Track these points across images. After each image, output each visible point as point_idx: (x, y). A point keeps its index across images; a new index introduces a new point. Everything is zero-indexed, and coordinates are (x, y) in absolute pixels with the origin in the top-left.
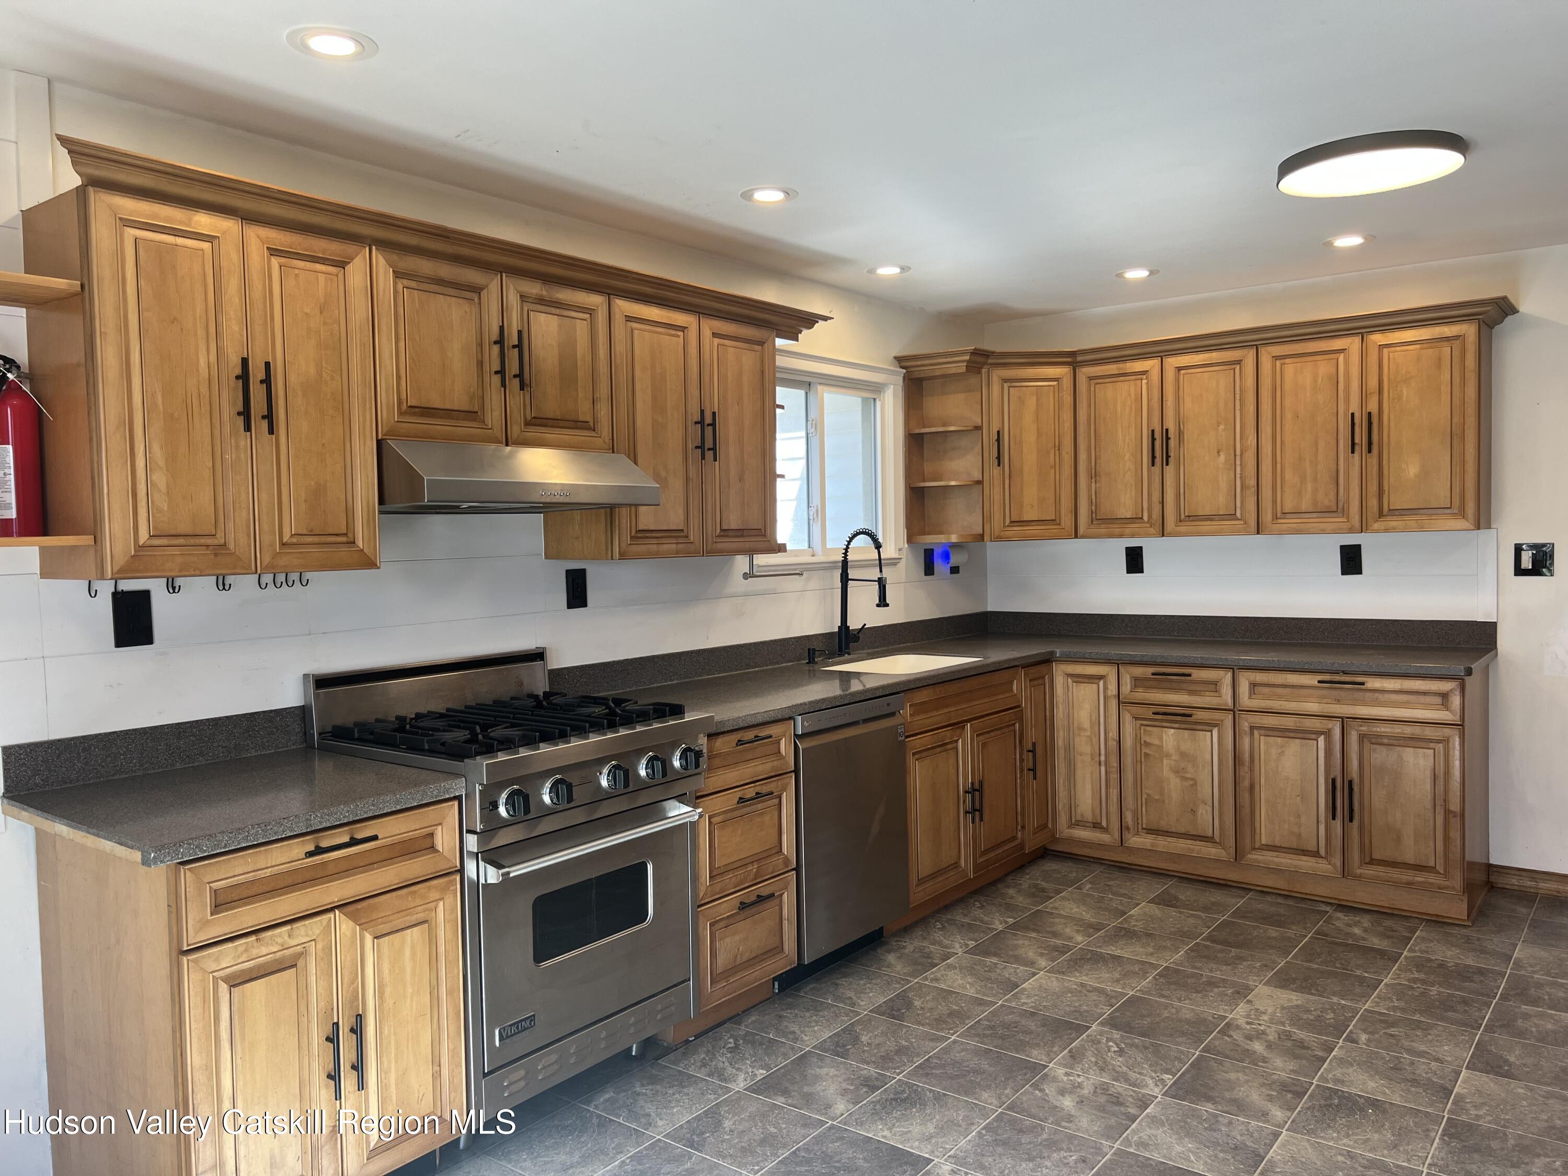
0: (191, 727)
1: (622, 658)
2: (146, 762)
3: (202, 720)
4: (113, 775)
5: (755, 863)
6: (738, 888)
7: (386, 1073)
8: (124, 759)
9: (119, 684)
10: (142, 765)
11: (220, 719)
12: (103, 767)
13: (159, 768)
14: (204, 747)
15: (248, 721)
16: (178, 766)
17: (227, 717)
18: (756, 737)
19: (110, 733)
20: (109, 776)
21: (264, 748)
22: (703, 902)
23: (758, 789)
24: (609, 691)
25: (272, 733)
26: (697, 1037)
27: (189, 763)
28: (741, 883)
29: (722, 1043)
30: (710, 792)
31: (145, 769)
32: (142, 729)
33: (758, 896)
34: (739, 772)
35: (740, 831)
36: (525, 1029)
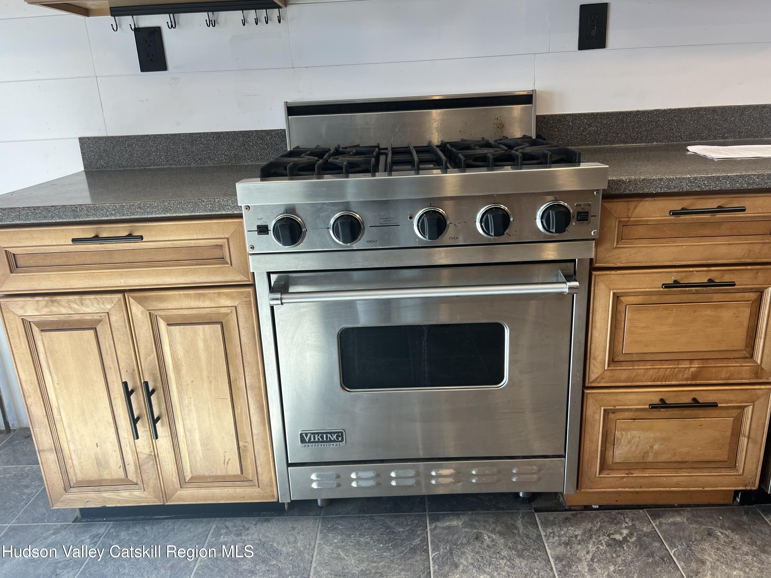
0: (200, 136)
1: (652, 109)
2: (171, 159)
3: (208, 133)
4: (149, 166)
5: (696, 362)
6: (659, 383)
7: (190, 432)
8: (156, 155)
9: (147, 100)
10: (167, 161)
11: (222, 133)
12: (142, 159)
13: (180, 165)
14: (211, 153)
15: (244, 137)
16: (193, 165)
17: (227, 133)
18: (719, 207)
19: (145, 136)
20: (147, 166)
21: (258, 160)
22: (593, 385)
23: (712, 275)
24: (627, 143)
25: (264, 149)
26: (602, 508)
27: (201, 164)
28: (665, 378)
29: (612, 529)
30: (619, 265)
31: (170, 164)
32: (165, 135)
33: (694, 399)
34: (679, 249)
35: (671, 320)
36: (331, 441)
